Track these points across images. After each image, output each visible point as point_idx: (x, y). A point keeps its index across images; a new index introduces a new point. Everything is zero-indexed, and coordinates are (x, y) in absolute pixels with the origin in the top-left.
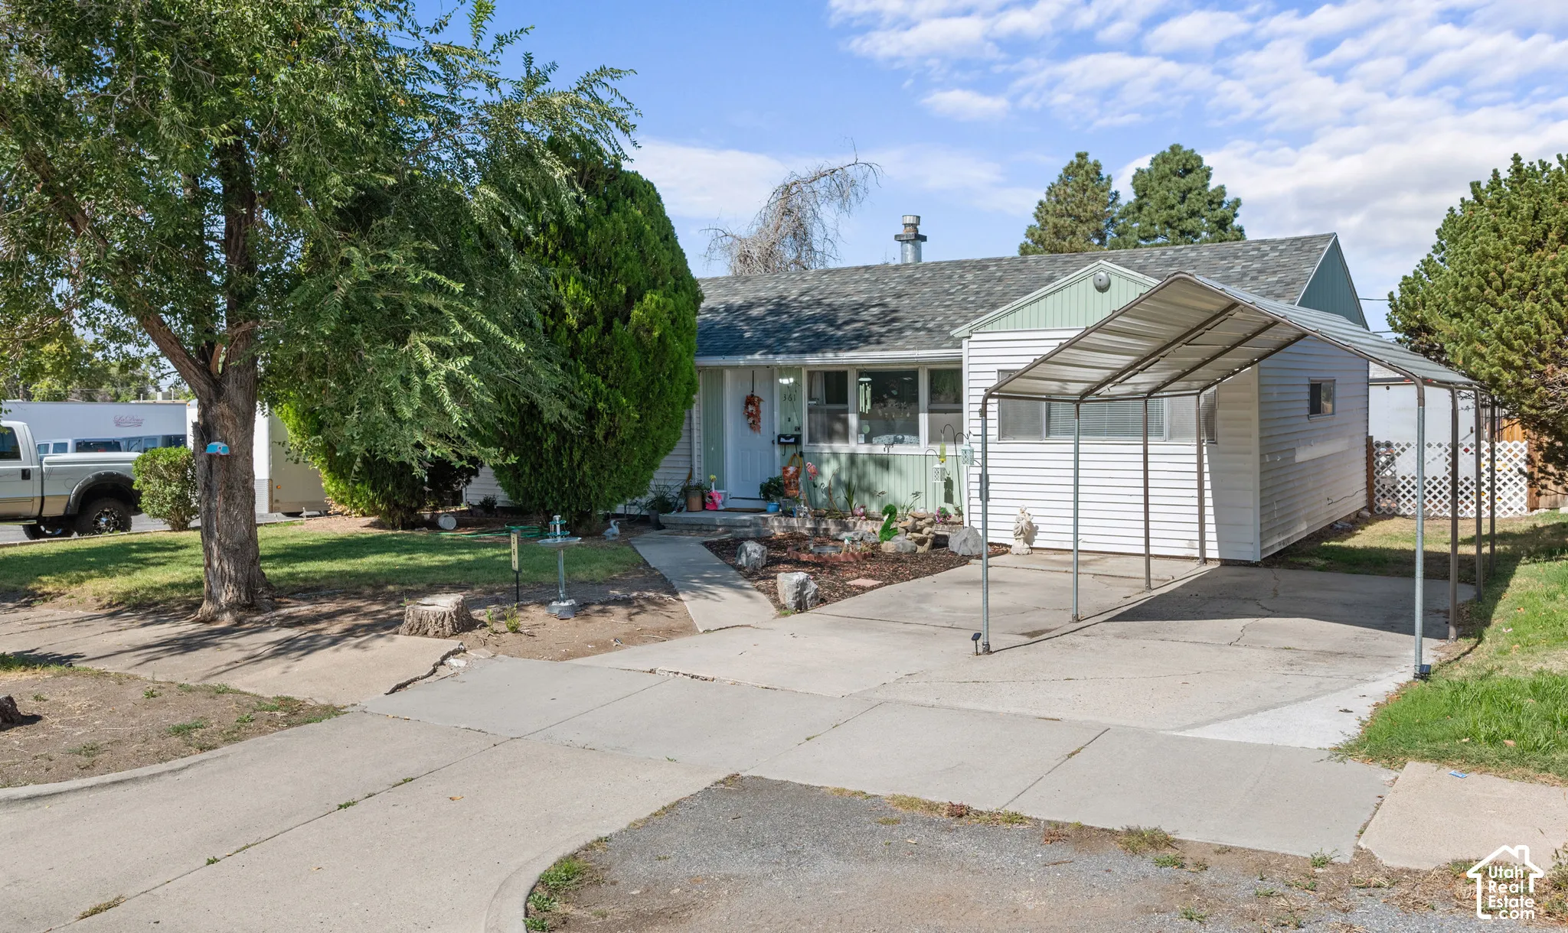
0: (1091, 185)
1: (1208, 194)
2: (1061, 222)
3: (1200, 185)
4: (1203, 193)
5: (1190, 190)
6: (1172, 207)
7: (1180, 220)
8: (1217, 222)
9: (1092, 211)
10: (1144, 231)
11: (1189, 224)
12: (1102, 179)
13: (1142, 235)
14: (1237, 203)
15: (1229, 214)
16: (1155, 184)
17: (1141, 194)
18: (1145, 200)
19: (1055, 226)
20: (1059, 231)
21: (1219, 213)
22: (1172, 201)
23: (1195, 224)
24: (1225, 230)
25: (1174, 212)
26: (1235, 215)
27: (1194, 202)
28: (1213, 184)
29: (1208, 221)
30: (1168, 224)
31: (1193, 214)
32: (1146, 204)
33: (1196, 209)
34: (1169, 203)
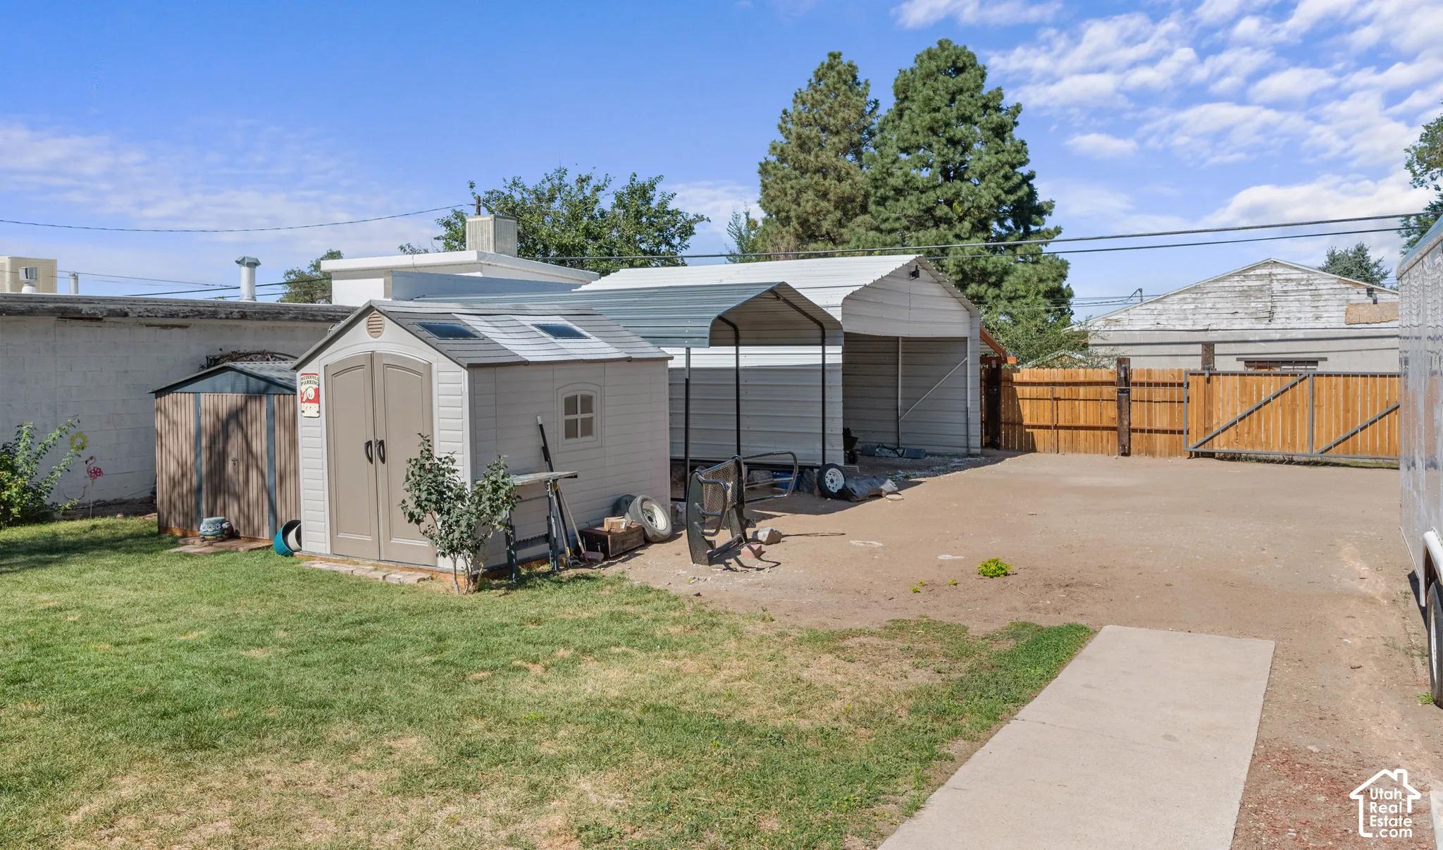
0: (844, 88)
1: (983, 97)
2: (806, 131)
3: (972, 86)
4: (977, 95)
5: (961, 91)
6: (937, 110)
7: (947, 125)
8: (993, 129)
9: (843, 119)
10: (904, 141)
11: (961, 130)
12: (858, 84)
13: (901, 145)
14: (1018, 109)
15: (1008, 119)
16: (919, 84)
17: (902, 96)
18: (906, 104)
19: (799, 137)
20: (804, 143)
21: (995, 118)
22: (937, 102)
23: (966, 133)
24: (1003, 140)
25: (938, 115)
26: (1016, 124)
27: (965, 103)
28: (988, 87)
29: (982, 128)
30: (933, 130)
31: (965, 119)
32: (908, 108)
33: (968, 114)
34: (934, 104)
